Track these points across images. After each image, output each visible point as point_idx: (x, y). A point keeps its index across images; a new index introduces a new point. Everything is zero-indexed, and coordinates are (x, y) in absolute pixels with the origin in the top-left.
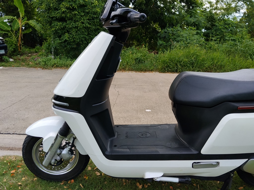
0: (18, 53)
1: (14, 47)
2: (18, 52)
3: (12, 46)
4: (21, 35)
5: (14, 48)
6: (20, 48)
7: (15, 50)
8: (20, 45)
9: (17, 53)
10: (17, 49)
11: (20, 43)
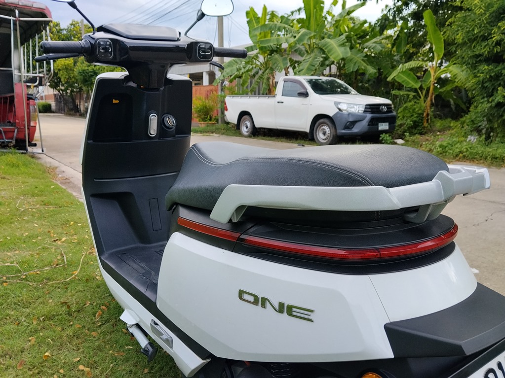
0: (421, 130)
1: (415, 119)
2: (423, 128)
3: (412, 117)
4: (432, 96)
5: (415, 122)
6: (428, 120)
7: (417, 124)
8: (428, 115)
9: (419, 130)
10: (421, 122)
11: (428, 112)
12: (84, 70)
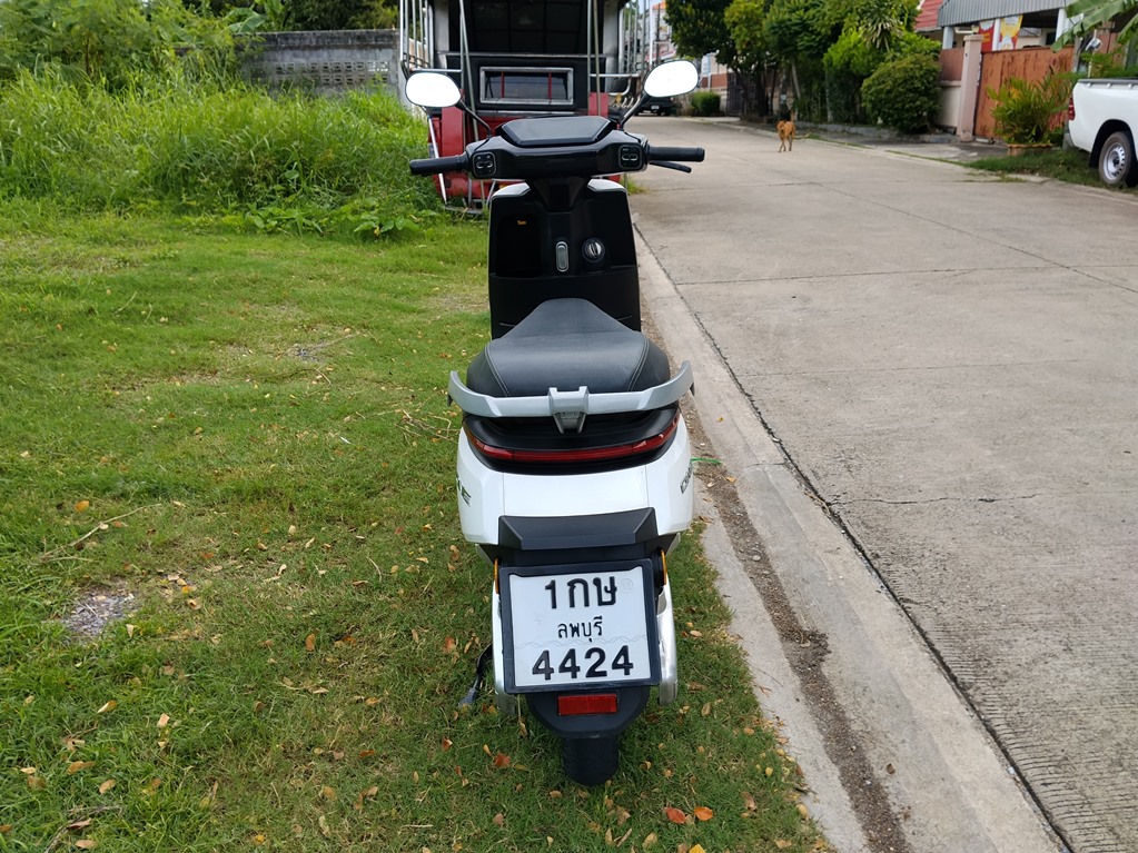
12: (782, 22)
